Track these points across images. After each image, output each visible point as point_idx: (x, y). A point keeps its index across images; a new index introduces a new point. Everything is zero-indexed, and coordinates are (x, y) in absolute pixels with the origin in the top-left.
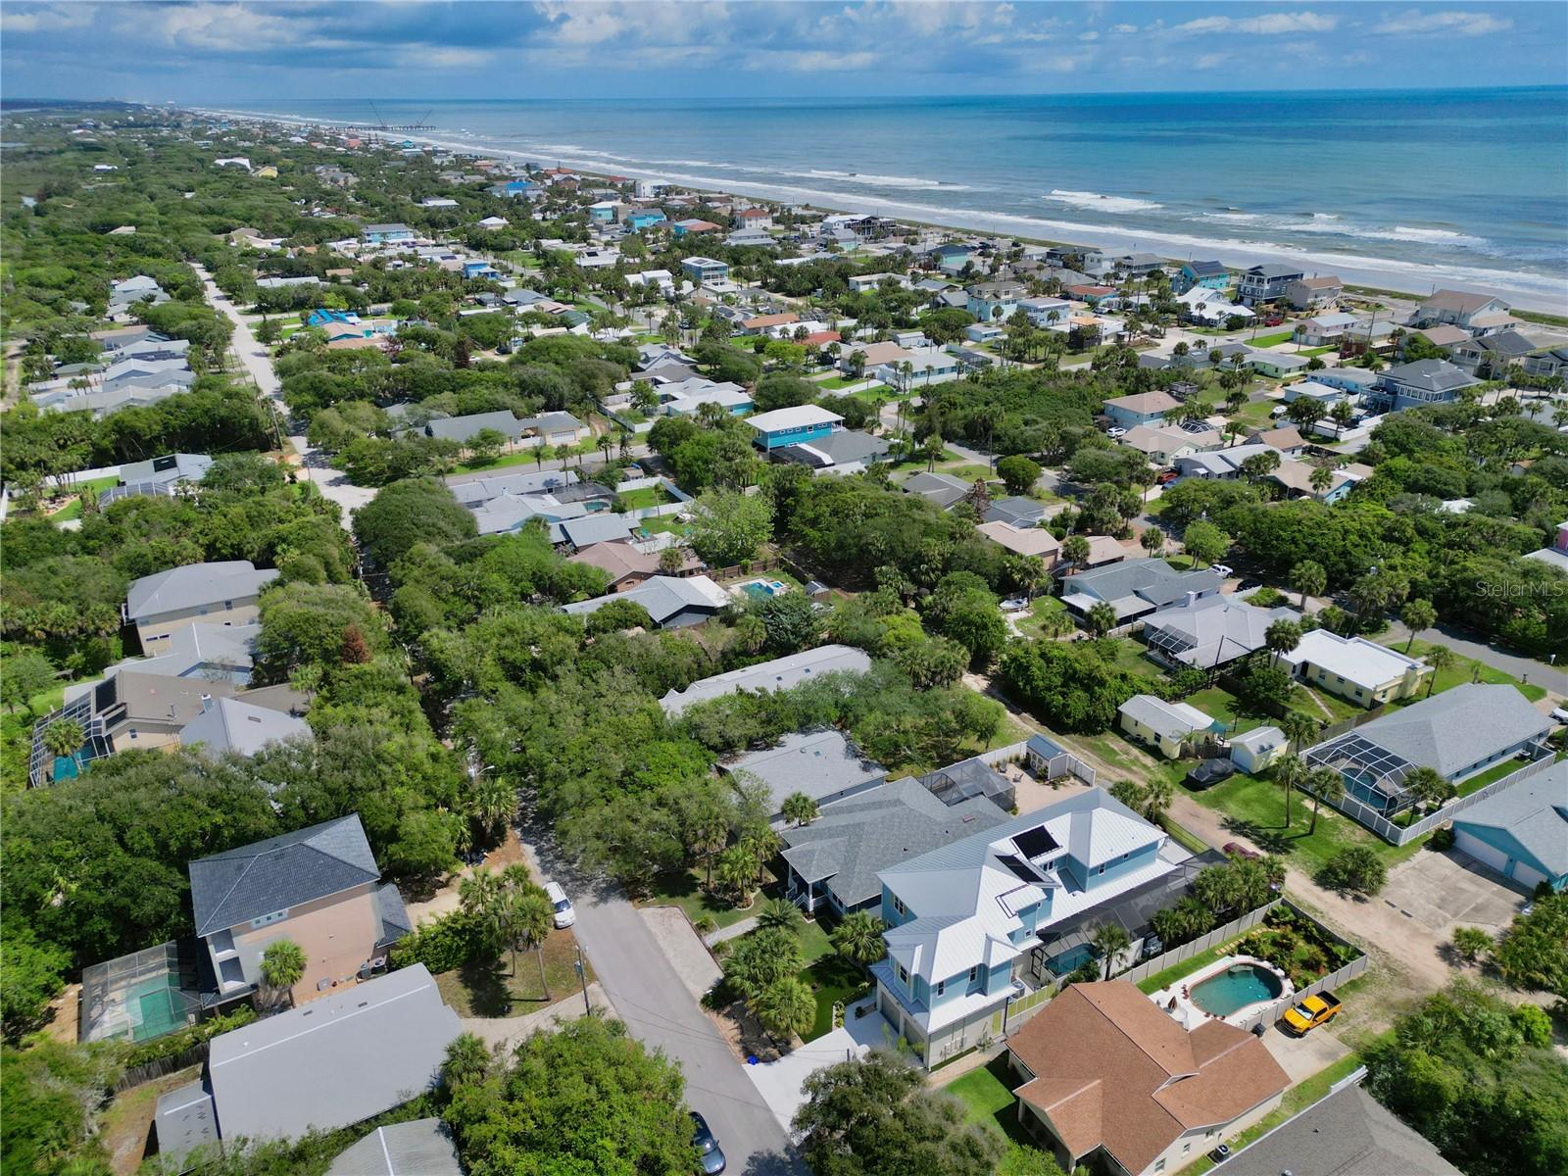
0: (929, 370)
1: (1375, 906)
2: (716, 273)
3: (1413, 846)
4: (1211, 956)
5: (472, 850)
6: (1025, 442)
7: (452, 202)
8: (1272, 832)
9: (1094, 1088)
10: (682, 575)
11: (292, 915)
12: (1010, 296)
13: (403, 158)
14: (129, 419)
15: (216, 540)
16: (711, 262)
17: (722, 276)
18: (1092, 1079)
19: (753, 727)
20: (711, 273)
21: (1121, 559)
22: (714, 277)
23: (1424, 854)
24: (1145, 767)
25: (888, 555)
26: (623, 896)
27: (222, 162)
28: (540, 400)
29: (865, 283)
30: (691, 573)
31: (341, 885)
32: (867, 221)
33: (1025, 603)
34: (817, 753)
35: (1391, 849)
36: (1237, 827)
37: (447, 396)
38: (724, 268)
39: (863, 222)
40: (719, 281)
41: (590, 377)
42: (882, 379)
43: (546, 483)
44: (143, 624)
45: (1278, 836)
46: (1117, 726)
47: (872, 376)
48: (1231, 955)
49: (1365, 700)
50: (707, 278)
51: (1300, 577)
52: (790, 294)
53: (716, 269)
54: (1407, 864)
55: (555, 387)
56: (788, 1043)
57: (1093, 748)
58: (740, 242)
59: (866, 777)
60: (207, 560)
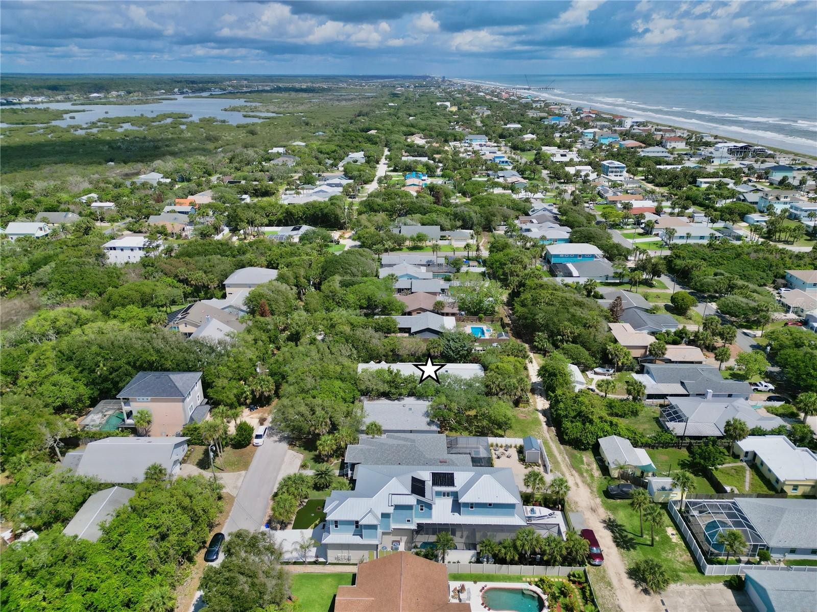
0: (688, 236)
1: (652, 600)
2: (618, 170)
3: (717, 579)
4: (519, 579)
5: (251, 404)
6: (702, 285)
7: (519, 126)
8: (630, 536)
9: (368, 601)
10: (443, 314)
11: (152, 401)
12: (788, 200)
13: (520, 104)
14: (291, 207)
15: (272, 260)
16: (617, 163)
17: (621, 172)
18: (372, 597)
19: (385, 388)
20: (614, 170)
21: (701, 363)
22: (615, 172)
23: (721, 586)
24: (592, 476)
25: (545, 327)
26: (288, 443)
27: (438, 104)
28: (459, 223)
29: (706, 183)
30: (447, 314)
31: (171, 395)
32: (745, 147)
33: (611, 371)
34: (410, 409)
35: (698, 575)
36: (612, 526)
37: (419, 216)
38: (624, 168)
39: (742, 148)
40: (619, 174)
41: (492, 215)
42: (661, 237)
43: (428, 262)
44: (229, 287)
45: (632, 539)
46: (596, 449)
47: (657, 235)
48: (530, 583)
49: (778, 487)
50: (612, 172)
51: (801, 401)
52: (657, 185)
53: (618, 167)
54: (701, 587)
55: (471, 218)
56: (286, 526)
57: (572, 457)
58: (647, 154)
59: (427, 428)
60: (268, 267)
